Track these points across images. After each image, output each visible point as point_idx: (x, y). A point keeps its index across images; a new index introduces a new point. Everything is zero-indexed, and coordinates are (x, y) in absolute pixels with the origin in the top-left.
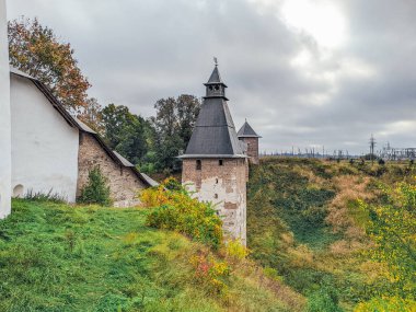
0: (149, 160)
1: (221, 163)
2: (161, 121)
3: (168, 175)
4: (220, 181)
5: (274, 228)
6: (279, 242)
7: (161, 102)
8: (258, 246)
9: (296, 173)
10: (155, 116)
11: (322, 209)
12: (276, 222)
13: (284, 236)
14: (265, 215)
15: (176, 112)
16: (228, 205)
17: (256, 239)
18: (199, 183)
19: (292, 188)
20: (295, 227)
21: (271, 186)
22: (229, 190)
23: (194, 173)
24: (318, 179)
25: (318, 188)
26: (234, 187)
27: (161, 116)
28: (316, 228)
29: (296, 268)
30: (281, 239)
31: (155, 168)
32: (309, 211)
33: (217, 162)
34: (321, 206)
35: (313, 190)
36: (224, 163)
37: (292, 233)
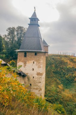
0: (3, 53)
1: (36, 54)
2: (9, 37)
3: (11, 60)
4: (35, 63)
5: (55, 83)
6: (57, 89)
7: (9, 29)
8: (49, 91)
9: (63, 61)
10: (7, 34)
11: (74, 75)
12: (56, 80)
13: (59, 86)
14: (51, 77)
15: (16, 33)
16: (39, 74)
17: (48, 88)
18: (25, 63)
19: (61, 67)
20: (63, 82)
21: (53, 66)
22: (39, 67)
23: (23, 58)
24: (71, 63)
25: (71, 67)
26: (42, 66)
27: (9, 34)
28: (71, 83)
29: (66, 101)
30: (58, 87)
31: (6, 57)
32: (68, 76)
33: (34, 54)
34: (73, 74)
35: (70, 67)
36: (37, 54)
37: (62, 85)
